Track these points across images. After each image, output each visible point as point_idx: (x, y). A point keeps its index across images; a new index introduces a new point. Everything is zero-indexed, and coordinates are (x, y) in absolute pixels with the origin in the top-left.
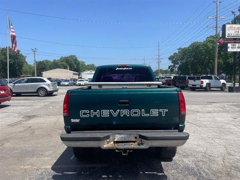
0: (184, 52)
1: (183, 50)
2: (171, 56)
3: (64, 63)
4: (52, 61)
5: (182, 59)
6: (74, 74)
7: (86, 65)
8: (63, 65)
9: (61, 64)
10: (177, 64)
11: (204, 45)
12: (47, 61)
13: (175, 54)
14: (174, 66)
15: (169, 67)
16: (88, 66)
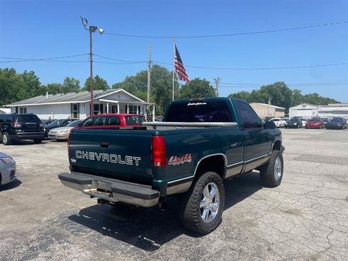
3: (266, 94)
4: (250, 92)
6: (277, 110)
7: (304, 95)
8: (264, 97)
9: (261, 96)
12: (244, 93)
16: (306, 96)
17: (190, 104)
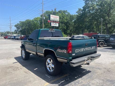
0: (23, 24)
1: (22, 22)
2: (16, 25)
5: (22, 27)
10: (19, 29)
11: (33, 21)
13: (18, 24)
14: (18, 30)
15: (15, 30)
17: (49, 31)
